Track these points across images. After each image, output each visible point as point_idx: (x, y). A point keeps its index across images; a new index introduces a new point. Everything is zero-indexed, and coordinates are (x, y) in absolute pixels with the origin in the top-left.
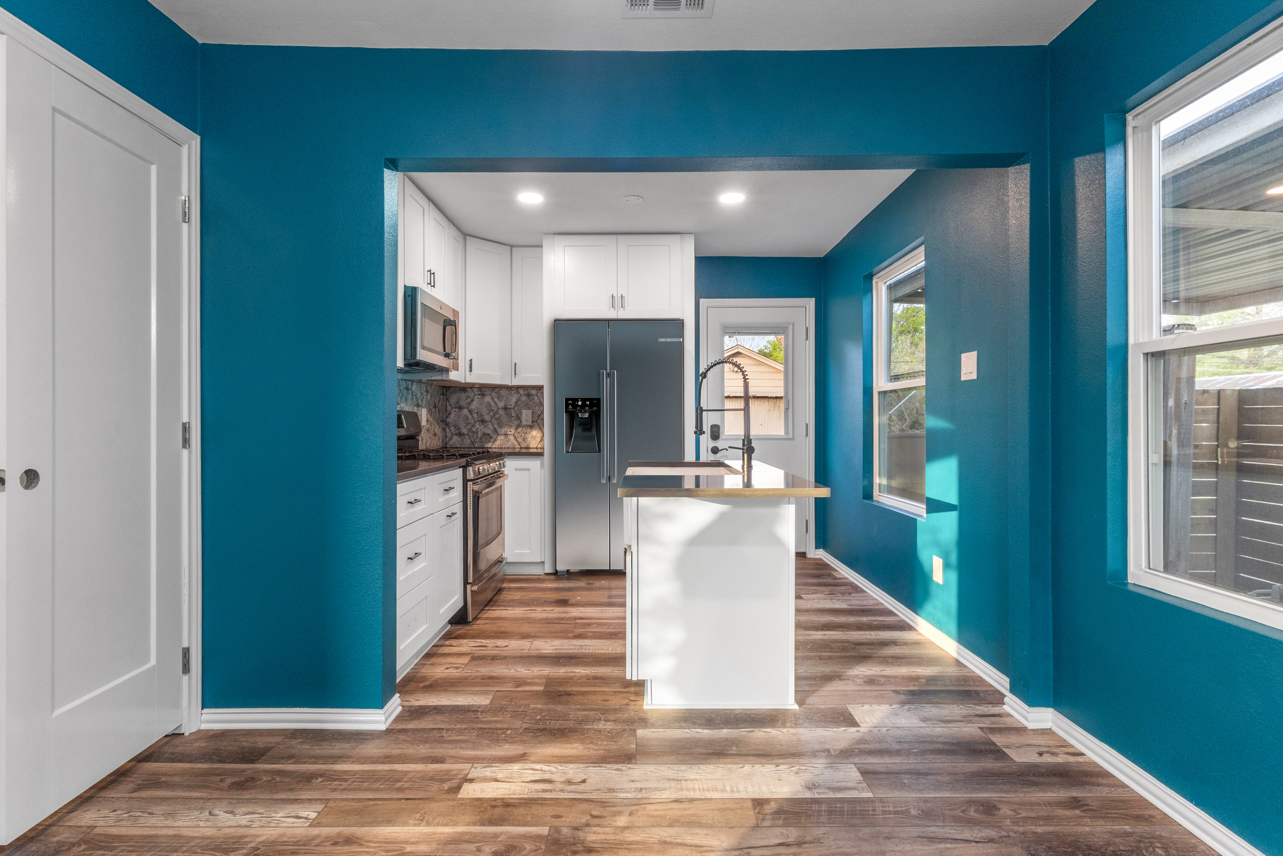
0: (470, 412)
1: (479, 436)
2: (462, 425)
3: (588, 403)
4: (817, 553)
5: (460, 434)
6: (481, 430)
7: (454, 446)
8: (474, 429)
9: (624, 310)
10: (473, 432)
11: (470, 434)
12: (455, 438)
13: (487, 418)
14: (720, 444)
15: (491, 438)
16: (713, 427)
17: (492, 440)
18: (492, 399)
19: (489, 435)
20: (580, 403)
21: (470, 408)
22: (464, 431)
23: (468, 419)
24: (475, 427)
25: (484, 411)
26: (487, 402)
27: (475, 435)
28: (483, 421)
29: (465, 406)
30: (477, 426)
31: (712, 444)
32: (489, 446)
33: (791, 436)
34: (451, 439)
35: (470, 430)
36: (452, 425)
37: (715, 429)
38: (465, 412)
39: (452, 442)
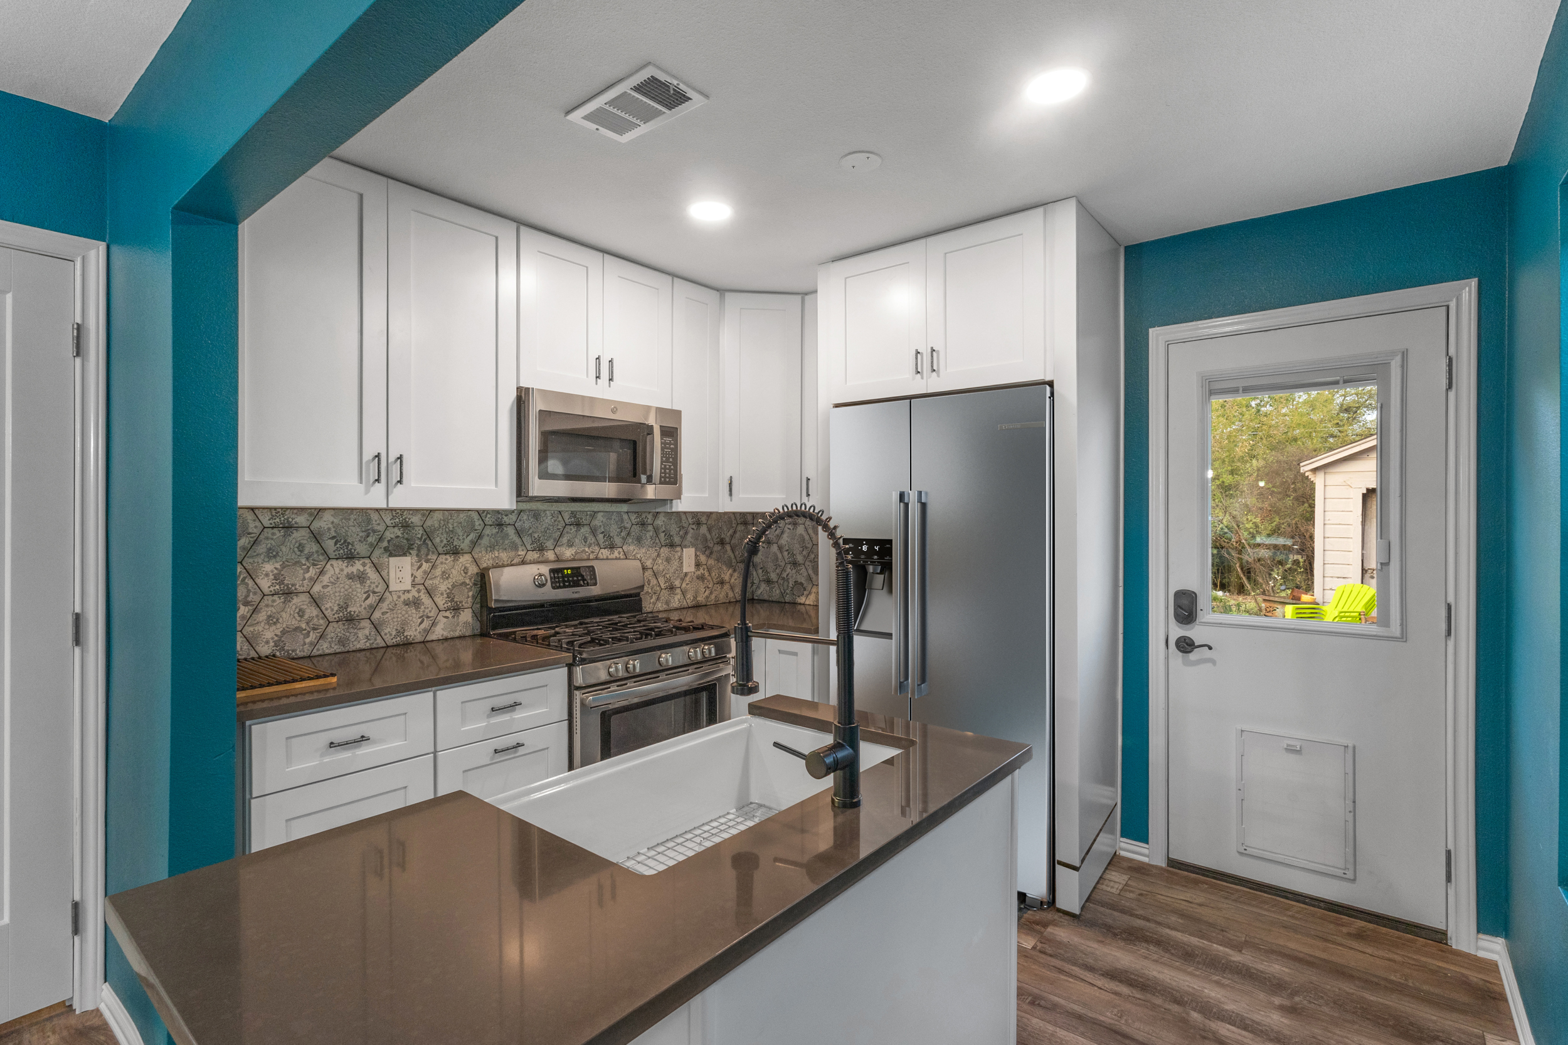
0: (780, 548)
1: (791, 585)
2: (770, 566)
3: (877, 548)
4: (1482, 943)
5: (769, 581)
6: (792, 577)
7: (761, 598)
8: (784, 575)
9: (938, 376)
10: (783, 578)
11: (780, 581)
12: (763, 586)
13: (800, 559)
14: (1195, 633)
15: (805, 590)
16: (1180, 594)
17: (805, 593)
18: (806, 530)
19: (802, 584)
20: (865, 548)
21: (779, 543)
22: (773, 576)
23: (777, 559)
24: (785, 571)
25: (797, 548)
26: (800, 535)
27: (786, 583)
28: (795, 564)
29: (775, 540)
30: (788, 570)
31: (1177, 631)
32: (802, 602)
33: (1395, 629)
34: (758, 587)
35: (779, 575)
36: (759, 567)
37: (1185, 602)
38: (775, 548)
39: (759, 592)
